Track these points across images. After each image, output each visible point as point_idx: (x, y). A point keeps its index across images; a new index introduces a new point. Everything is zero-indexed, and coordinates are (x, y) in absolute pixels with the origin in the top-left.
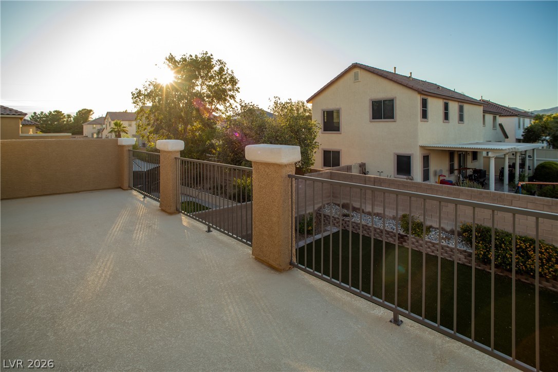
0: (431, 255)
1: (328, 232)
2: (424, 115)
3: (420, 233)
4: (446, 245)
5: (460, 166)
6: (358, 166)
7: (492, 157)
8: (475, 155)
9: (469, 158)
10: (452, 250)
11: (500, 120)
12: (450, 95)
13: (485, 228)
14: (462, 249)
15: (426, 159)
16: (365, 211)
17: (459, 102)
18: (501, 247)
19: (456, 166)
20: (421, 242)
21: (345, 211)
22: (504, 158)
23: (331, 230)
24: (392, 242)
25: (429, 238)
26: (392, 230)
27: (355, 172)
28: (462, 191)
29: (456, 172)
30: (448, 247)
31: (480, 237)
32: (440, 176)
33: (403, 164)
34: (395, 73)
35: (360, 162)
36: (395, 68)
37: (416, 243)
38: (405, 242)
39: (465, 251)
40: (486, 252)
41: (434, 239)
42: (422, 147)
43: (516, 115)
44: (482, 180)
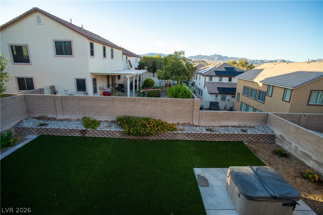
0: (102, 138)
1: (28, 140)
2: (92, 53)
3: (94, 127)
4: (109, 130)
5: (112, 83)
6: (49, 88)
7: (128, 78)
8: (119, 77)
9: (117, 78)
10: (112, 132)
11: (129, 58)
12: (106, 42)
13: (128, 117)
14: (118, 130)
15: (94, 81)
16: (57, 119)
17: (111, 47)
18: (136, 125)
19: (111, 84)
20: (95, 132)
21: (42, 122)
22: (133, 78)
23: (32, 137)
24: (78, 136)
25: (100, 128)
26: (77, 128)
27: (47, 93)
28: (116, 99)
29: (111, 87)
30: (110, 131)
31: (126, 122)
32: (103, 90)
33: (81, 85)
34: (71, 24)
35: (50, 85)
36: (71, 20)
37: (93, 133)
38: (86, 133)
39: (119, 131)
40: (129, 130)
41: (102, 128)
42: (92, 74)
43: (135, 56)
44: (123, 89)
